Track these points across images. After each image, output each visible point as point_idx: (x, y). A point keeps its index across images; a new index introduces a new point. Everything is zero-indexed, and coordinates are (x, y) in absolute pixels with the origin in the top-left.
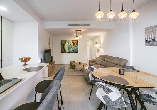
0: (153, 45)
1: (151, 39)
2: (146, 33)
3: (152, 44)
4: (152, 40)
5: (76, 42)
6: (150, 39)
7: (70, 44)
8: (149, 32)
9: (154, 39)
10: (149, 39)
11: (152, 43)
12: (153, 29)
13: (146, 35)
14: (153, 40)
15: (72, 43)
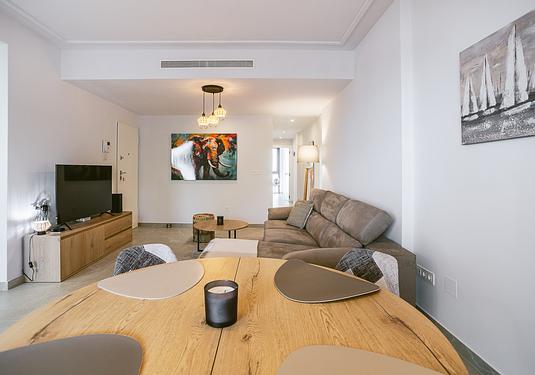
0: (494, 136)
1: (484, 107)
2: (462, 78)
3: (488, 131)
4: (487, 112)
5: (231, 139)
6: (479, 107)
7: (208, 148)
8: (477, 73)
9: (498, 105)
10: (476, 110)
11: (487, 125)
12: (494, 54)
13: (462, 90)
14: (493, 110)
15: (213, 144)
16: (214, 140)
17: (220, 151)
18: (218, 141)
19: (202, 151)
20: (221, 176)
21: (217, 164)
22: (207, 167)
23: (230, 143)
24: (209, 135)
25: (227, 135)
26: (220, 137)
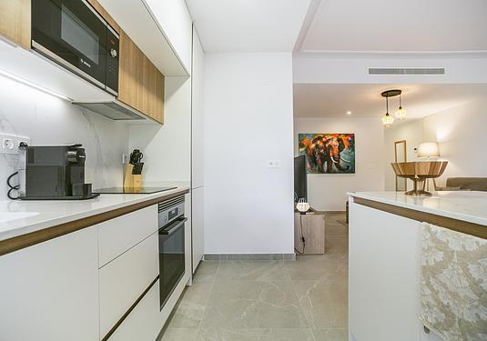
16: (335, 139)
17: (341, 148)
18: (339, 140)
19: (325, 149)
20: (342, 170)
21: (338, 159)
22: (330, 162)
23: (350, 141)
24: (331, 135)
25: (346, 135)
26: (340, 137)
